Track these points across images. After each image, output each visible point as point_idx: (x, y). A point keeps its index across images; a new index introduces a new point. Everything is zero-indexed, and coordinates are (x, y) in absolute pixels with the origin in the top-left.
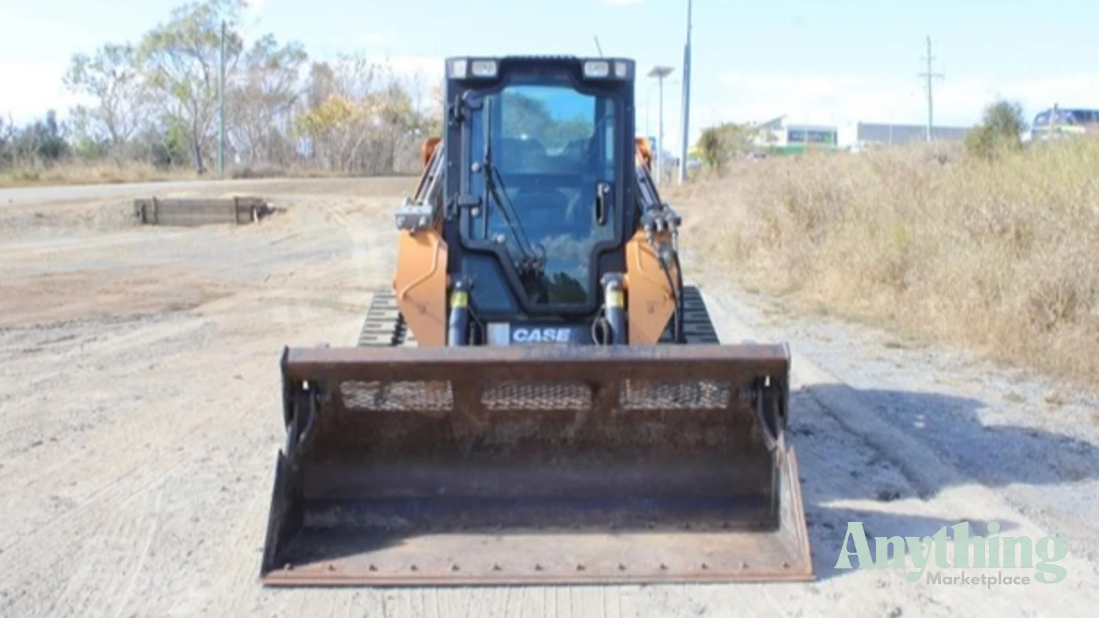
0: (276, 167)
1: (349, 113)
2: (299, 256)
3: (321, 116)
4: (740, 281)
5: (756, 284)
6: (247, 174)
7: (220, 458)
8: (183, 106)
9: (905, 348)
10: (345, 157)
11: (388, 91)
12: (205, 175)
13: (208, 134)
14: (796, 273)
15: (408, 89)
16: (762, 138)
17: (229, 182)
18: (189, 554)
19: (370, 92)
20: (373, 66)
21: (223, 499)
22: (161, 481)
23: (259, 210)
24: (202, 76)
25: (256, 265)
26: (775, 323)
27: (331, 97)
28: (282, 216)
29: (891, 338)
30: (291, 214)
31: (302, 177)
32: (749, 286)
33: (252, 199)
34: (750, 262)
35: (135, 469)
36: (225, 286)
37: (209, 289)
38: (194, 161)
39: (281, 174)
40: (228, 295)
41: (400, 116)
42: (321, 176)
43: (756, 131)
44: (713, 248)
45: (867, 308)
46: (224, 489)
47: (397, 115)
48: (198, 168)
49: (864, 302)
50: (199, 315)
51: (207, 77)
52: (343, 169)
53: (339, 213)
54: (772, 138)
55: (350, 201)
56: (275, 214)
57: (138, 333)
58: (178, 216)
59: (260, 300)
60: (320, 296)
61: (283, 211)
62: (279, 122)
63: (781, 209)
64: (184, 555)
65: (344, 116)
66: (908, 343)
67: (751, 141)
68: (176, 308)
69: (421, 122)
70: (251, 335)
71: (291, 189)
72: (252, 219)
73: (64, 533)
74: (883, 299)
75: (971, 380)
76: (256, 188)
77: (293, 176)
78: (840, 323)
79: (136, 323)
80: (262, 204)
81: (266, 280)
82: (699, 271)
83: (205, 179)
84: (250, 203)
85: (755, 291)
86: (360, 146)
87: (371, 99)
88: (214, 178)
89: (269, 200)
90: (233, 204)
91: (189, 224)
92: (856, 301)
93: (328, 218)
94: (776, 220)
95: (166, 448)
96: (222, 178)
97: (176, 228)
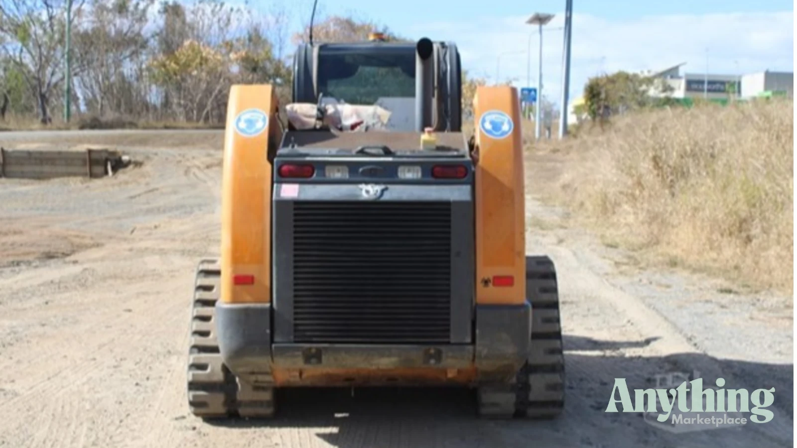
0: (127, 118)
1: (206, 60)
2: (160, 210)
3: (177, 63)
4: (603, 237)
5: (618, 240)
6: (95, 124)
7: (128, 365)
8: (24, 50)
9: (736, 293)
10: (201, 107)
11: (247, 37)
12: (49, 125)
13: (54, 80)
14: (655, 227)
15: (270, 35)
16: (656, 88)
17: (75, 133)
18: (121, 421)
19: (228, 37)
20: (232, 10)
21: (138, 390)
22: (85, 379)
23: (114, 163)
24: (45, 17)
25: (118, 218)
26: (621, 273)
27: (187, 43)
28: (137, 170)
29: (726, 285)
30: (147, 168)
31: (156, 128)
32: (609, 241)
33: (106, 151)
34: (615, 219)
35: (60, 372)
36: (92, 238)
37: (77, 241)
38: (37, 110)
39: (133, 125)
40: (98, 245)
41: (261, 65)
42: (175, 128)
43: (649, 81)
44: (582, 204)
45: (715, 260)
46: (137, 384)
47: (257, 63)
48: (41, 117)
49: (714, 255)
50: (75, 262)
51: (51, 18)
52: (198, 120)
53: (199, 168)
54: (668, 88)
55: (209, 155)
56: (131, 167)
57: (20, 277)
58: (27, 169)
59: (131, 250)
60: (189, 247)
61: (138, 164)
62: (129, 68)
63: (646, 166)
64: (117, 422)
65: (201, 64)
66: (741, 289)
67: (644, 92)
68: (50, 256)
69: (283, 71)
70: (130, 279)
71: (143, 142)
72: (106, 173)
73: (19, 410)
74: (730, 251)
75: (783, 318)
76: (106, 140)
77: (145, 128)
78: (686, 274)
79: (17, 269)
80: (117, 157)
81: (132, 232)
82: (562, 227)
83: (50, 129)
84: (104, 156)
85: (613, 246)
86: (216, 96)
87: (229, 46)
88: (59, 129)
89: (124, 153)
90: (87, 156)
91: (40, 177)
92: (705, 254)
93: (187, 172)
94: (640, 176)
95: (81, 359)
96: (68, 129)
97: (26, 181)
